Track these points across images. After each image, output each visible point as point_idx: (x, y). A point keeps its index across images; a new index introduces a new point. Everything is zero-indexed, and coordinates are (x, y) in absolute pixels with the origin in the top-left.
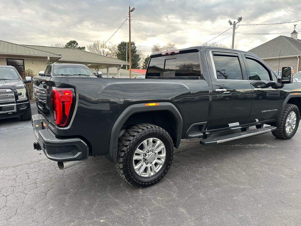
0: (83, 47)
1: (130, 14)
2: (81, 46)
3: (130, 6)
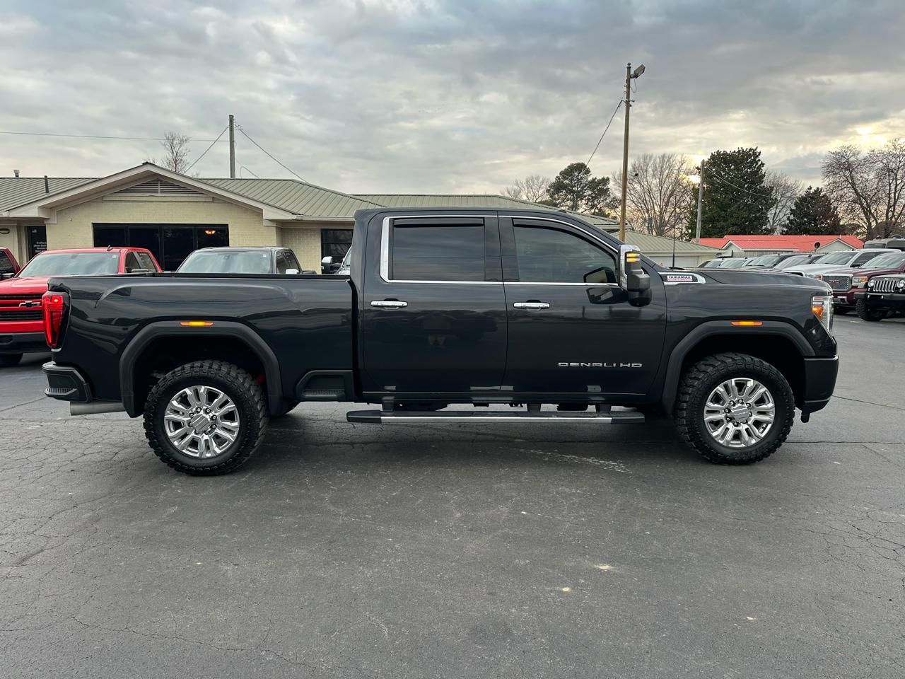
0: (603, 179)
1: (628, 87)
2: (599, 177)
3: (629, 64)
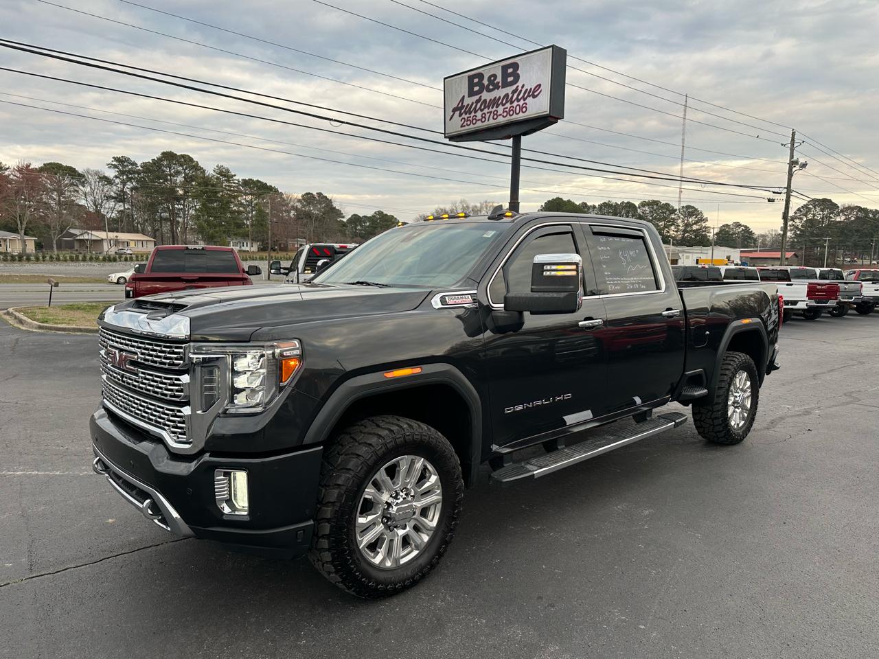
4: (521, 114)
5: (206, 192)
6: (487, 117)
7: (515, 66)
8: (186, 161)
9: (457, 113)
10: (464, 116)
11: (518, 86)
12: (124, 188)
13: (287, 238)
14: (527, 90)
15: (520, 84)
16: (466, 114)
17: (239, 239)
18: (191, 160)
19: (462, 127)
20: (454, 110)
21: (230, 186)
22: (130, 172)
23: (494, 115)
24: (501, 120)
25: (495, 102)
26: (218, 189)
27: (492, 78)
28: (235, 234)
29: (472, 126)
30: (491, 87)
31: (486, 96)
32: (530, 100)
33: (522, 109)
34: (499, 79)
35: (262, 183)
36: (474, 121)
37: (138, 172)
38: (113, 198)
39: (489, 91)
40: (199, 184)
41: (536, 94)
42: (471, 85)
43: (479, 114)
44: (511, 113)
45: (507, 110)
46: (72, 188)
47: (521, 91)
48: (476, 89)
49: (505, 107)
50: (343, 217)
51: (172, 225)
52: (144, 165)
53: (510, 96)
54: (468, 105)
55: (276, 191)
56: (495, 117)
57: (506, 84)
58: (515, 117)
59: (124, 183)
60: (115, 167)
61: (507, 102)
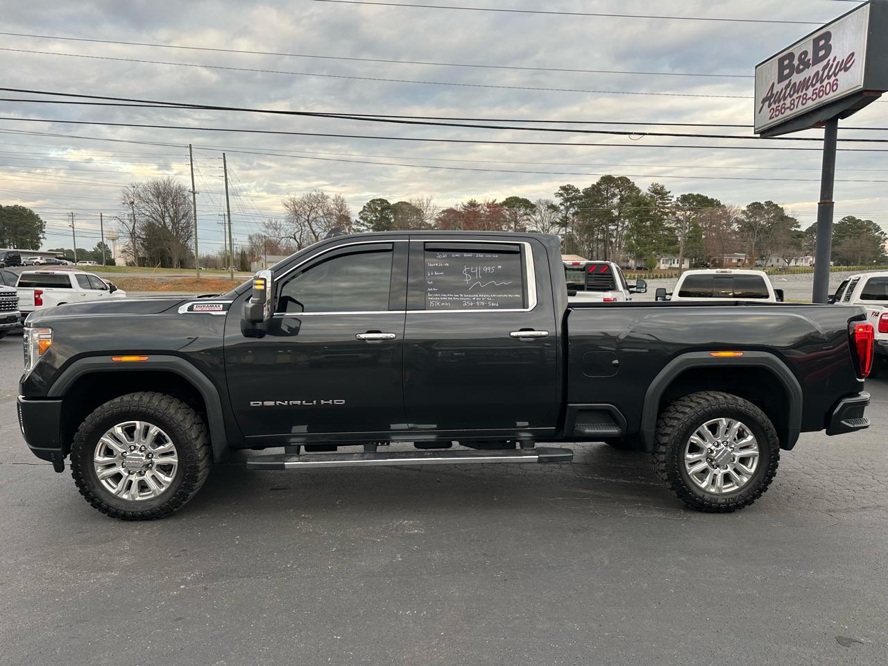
4: (832, 94)
5: (638, 212)
6: (796, 103)
7: (827, 36)
8: (624, 182)
9: (767, 103)
10: (773, 106)
11: (829, 60)
12: (567, 213)
13: (723, 253)
14: (839, 62)
15: (831, 57)
16: (775, 104)
17: (670, 256)
18: (628, 181)
19: (770, 119)
20: (764, 102)
21: (664, 204)
22: (572, 199)
23: (803, 99)
24: (810, 104)
25: (805, 84)
26: (650, 208)
27: (803, 56)
28: (666, 251)
29: (781, 116)
30: (801, 67)
31: (797, 78)
32: (841, 75)
33: (833, 86)
34: (810, 56)
35: (702, 196)
36: (783, 111)
37: (580, 198)
38: (557, 223)
39: (799, 71)
40: (633, 205)
41: (848, 66)
42: (781, 67)
43: (788, 100)
44: (821, 93)
45: (817, 91)
46: (525, 217)
47: (832, 65)
48: (786, 72)
49: (815, 88)
50: (799, 226)
51: (605, 245)
52: (586, 191)
53: (821, 73)
54: (778, 92)
55: (718, 204)
56: (804, 102)
57: (817, 60)
58: (826, 98)
59: (567, 209)
60: (561, 195)
61: (817, 82)
